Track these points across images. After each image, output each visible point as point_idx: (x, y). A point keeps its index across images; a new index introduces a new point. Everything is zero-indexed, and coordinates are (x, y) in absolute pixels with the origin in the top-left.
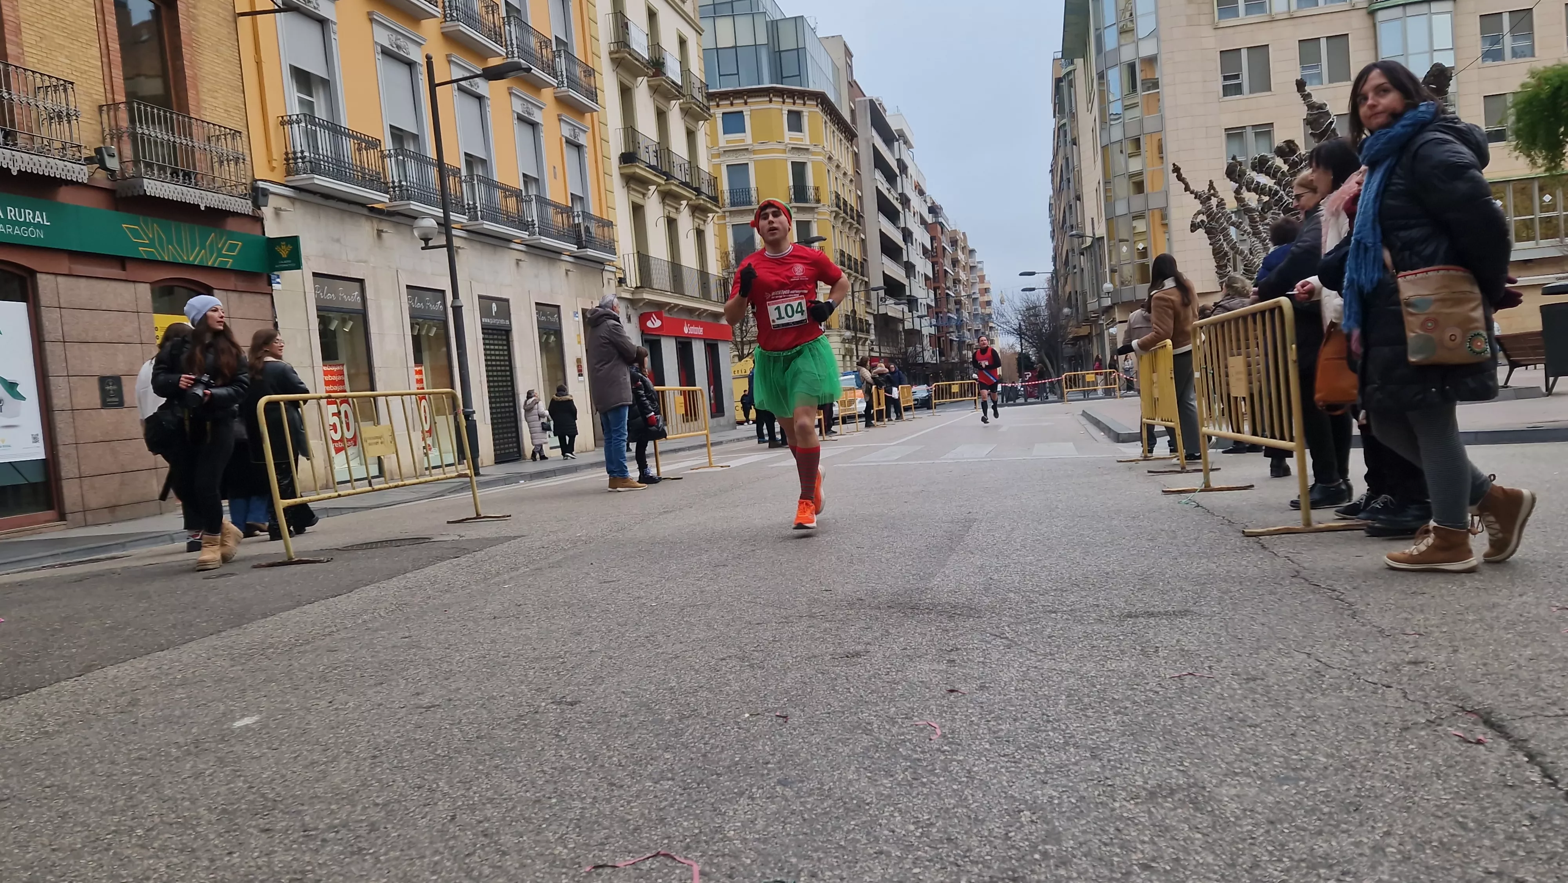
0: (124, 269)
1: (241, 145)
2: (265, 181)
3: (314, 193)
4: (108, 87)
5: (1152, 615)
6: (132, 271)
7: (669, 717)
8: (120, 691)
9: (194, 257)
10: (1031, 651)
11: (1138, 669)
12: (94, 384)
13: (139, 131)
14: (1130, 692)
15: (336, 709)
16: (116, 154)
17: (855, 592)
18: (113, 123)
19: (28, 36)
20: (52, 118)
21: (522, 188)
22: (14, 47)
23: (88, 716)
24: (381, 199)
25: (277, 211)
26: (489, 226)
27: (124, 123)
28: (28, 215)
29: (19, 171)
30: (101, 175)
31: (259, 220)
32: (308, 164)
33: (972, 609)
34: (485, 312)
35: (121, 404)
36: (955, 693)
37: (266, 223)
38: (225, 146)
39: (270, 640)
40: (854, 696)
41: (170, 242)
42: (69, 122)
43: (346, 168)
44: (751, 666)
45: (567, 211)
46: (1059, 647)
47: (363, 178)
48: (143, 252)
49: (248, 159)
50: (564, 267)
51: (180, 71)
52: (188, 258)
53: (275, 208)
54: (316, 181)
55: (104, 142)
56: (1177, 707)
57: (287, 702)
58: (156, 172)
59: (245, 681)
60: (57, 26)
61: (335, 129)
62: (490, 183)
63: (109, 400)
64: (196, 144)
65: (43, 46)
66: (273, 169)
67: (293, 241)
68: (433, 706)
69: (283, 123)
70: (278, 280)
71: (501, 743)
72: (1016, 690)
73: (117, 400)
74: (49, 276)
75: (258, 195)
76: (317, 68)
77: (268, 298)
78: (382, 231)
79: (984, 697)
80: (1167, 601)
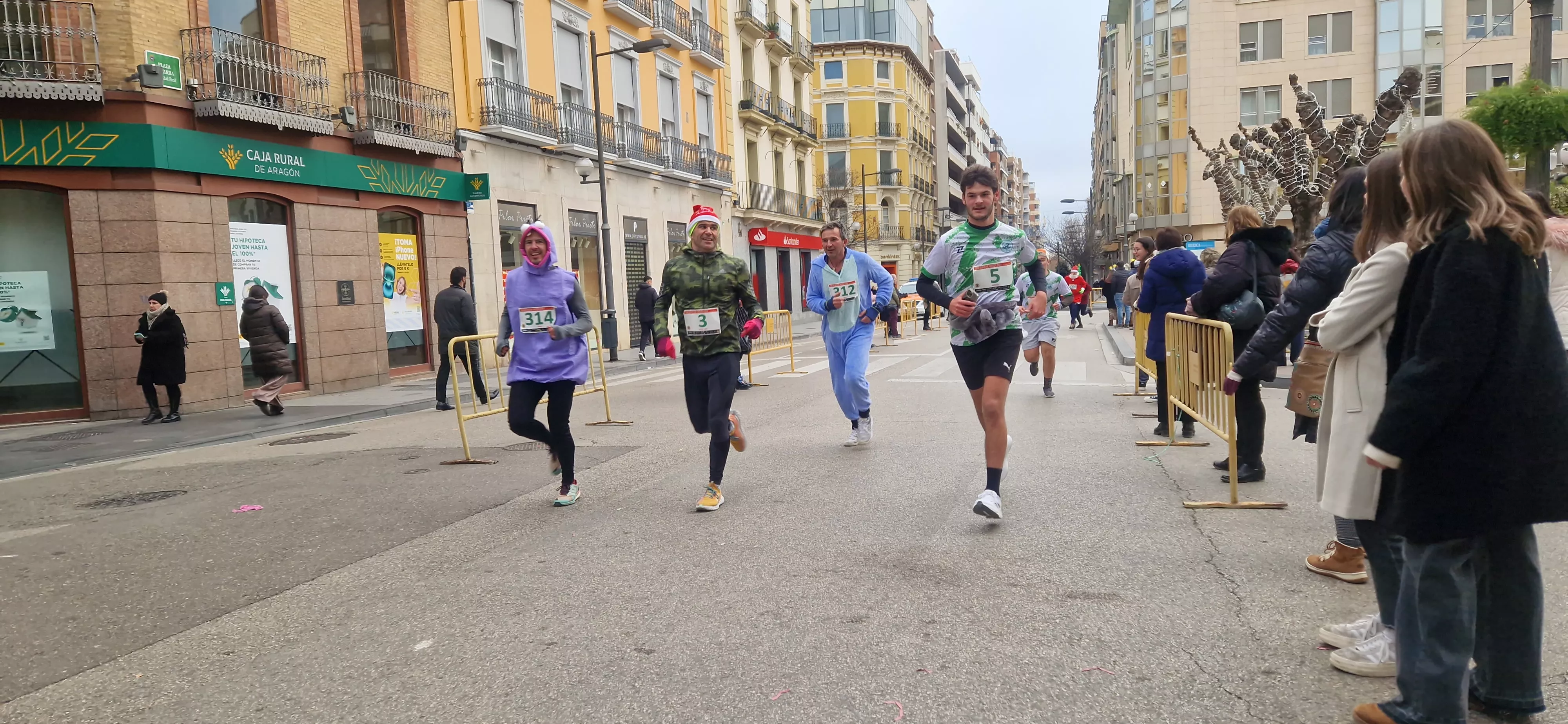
0: (358, 199)
1: (448, 103)
2: (465, 130)
3: (502, 138)
4: (350, 59)
5: (1087, 596)
6: (364, 201)
7: (713, 676)
8: (340, 600)
9: (410, 190)
10: (988, 630)
11: (1061, 659)
12: (334, 287)
13: (372, 94)
14: (1048, 684)
15: (486, 639)
16: (355, 112)
17: (872, 546)
18: (353, 87)
19: (294, 22)
20: (309, 85)
21: (661, 131)
22: (283, 31)
23: (317, 626)
24: (552, 143)
25: (473, 153)
26: (634, 162)
27: (361, 88)
28: (289, 160)
29: (284, 127)
30: (343, 127)
31: (459, 160)
32: (498, 117)
33: (955, 575)
34: (628, 228)
35: (352, 302)
36: (921, 672)
37: (464, 162)
38: (436, 104)
39: (447, 554)
40: (849, 667)
41: (392, 178)
42: (321, 88)
43: (526, 119)
44: (781, 624)
45: (696, 149)
46: (1009, 627)
47: (539, 126)
48: (372, 186)
49: (452, 112)
50: (691, 192)
51: (404, 44)
52: (406, 191)
53: (472, 151)
54: (503, 130)
55: (346, 102)
56: (1079, 704)
57: (451, 626)
58: (384, 125)
59: (426, 599)
60: (315, 13)
61: (519, 89)
62: (635, 128)
63: (343, 299)
64: (414, 104)
65: (305, 29)
66: (471, 120)
67: (484, 177)
68: (552, 644)
69: (480, 85)
70: (472, 206)
71: (594, 690)
72: (967, 673)
73: (350, 299)
74: (302, 205)
75: (459, 142)
76: (507, 40)
77: (465, 219)
78: (551, 167)
79: (941, 677)
80: (1103, 581)
